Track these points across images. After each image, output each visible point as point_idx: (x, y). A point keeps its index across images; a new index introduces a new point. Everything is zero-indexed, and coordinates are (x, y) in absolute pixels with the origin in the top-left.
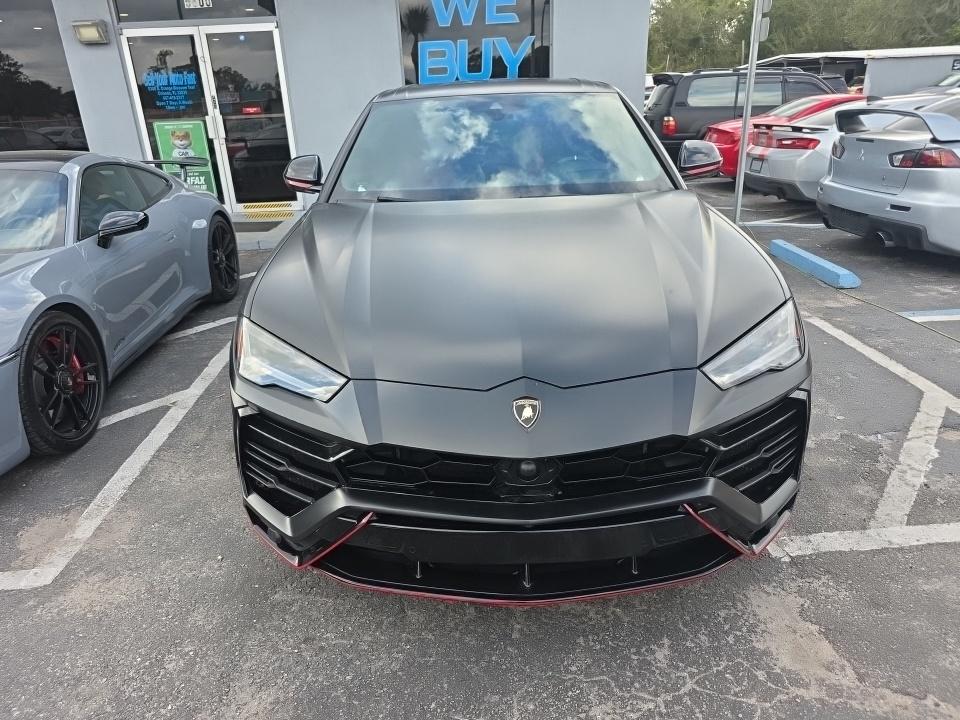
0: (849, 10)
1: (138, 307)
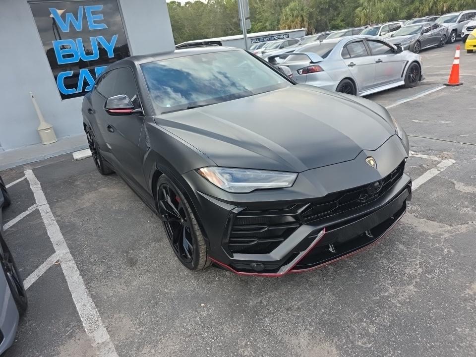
0: (201, 22)
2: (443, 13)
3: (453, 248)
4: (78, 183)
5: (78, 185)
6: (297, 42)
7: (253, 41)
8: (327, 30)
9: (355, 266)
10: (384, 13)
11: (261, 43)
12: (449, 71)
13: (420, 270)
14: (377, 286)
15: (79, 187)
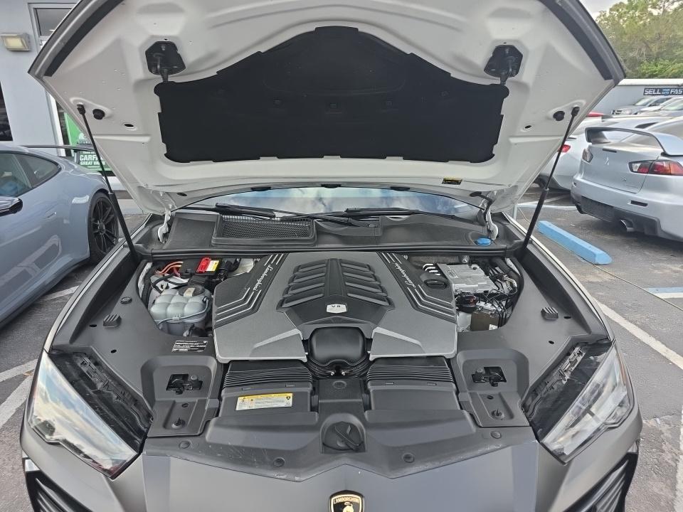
1: (23, 269)
7: (649, 92)
11: (663, 96)
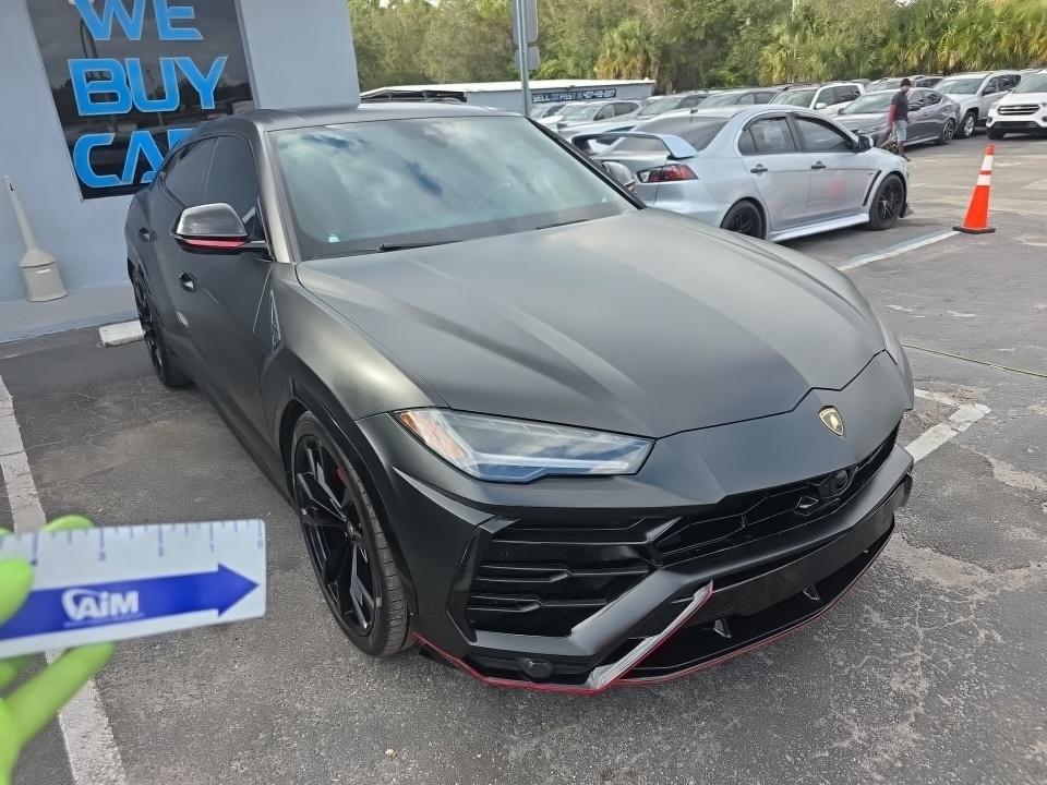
0: (423, 46)
2: (947, 72)
3: (998, 628)
4: (106, 404)
5: (106, 408)
6: (632, 108)
7: (537, 99)
8: (698, 88)
9: (769, 662)
10: (824, 61)
11: (555, 104)
12: (967, 201)
13: (924, 684)
14: (822, 721)
15: (107, 415)
